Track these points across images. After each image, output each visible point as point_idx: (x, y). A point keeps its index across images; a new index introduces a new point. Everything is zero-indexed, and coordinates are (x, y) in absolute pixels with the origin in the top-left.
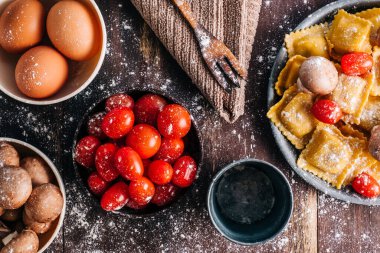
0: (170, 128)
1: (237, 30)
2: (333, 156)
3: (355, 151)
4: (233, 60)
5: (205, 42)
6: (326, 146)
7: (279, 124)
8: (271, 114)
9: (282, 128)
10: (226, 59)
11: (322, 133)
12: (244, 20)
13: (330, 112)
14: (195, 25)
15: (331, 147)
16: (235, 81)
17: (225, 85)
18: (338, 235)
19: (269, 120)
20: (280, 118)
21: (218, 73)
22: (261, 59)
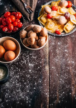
0: (17, 15)
1: (32, 4)
2: (51, 25)
3: (55, 24)
4: (31, 9)
5: (26, 5)
6: (49, 23)
7: (40, 21)
8: (38, 19)
9: (41, 22)
10: (30, 8)
11: (49, 21)
12: (33, 2)
13: (50, 15)
14: (24, 2)
15: (50, 23)
16: (31, 12)
17: (29, 12)
18: (53, 43)
19: (38, 20)
20: (40, 19)
21: (28, 10)
22: (37, 11)
